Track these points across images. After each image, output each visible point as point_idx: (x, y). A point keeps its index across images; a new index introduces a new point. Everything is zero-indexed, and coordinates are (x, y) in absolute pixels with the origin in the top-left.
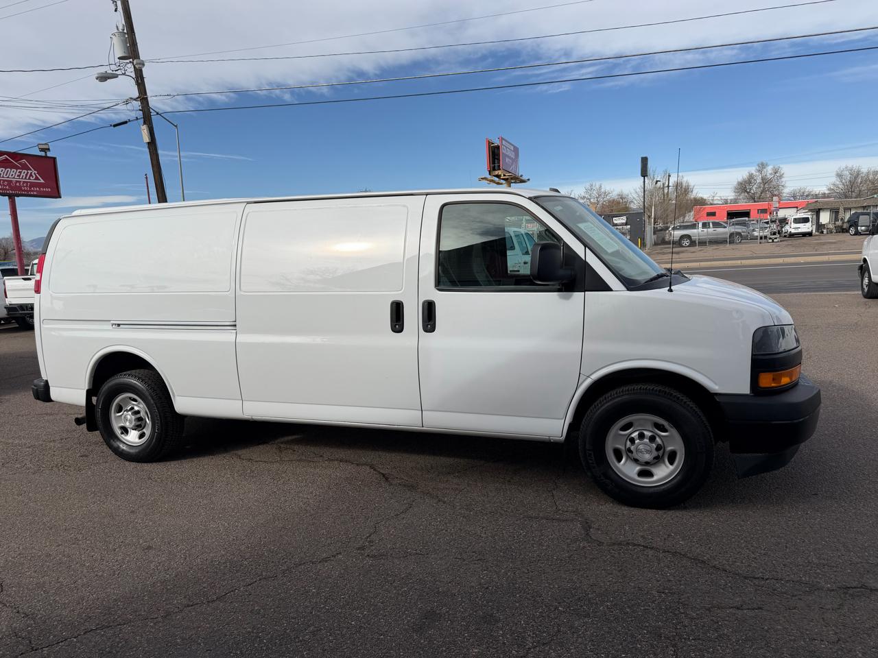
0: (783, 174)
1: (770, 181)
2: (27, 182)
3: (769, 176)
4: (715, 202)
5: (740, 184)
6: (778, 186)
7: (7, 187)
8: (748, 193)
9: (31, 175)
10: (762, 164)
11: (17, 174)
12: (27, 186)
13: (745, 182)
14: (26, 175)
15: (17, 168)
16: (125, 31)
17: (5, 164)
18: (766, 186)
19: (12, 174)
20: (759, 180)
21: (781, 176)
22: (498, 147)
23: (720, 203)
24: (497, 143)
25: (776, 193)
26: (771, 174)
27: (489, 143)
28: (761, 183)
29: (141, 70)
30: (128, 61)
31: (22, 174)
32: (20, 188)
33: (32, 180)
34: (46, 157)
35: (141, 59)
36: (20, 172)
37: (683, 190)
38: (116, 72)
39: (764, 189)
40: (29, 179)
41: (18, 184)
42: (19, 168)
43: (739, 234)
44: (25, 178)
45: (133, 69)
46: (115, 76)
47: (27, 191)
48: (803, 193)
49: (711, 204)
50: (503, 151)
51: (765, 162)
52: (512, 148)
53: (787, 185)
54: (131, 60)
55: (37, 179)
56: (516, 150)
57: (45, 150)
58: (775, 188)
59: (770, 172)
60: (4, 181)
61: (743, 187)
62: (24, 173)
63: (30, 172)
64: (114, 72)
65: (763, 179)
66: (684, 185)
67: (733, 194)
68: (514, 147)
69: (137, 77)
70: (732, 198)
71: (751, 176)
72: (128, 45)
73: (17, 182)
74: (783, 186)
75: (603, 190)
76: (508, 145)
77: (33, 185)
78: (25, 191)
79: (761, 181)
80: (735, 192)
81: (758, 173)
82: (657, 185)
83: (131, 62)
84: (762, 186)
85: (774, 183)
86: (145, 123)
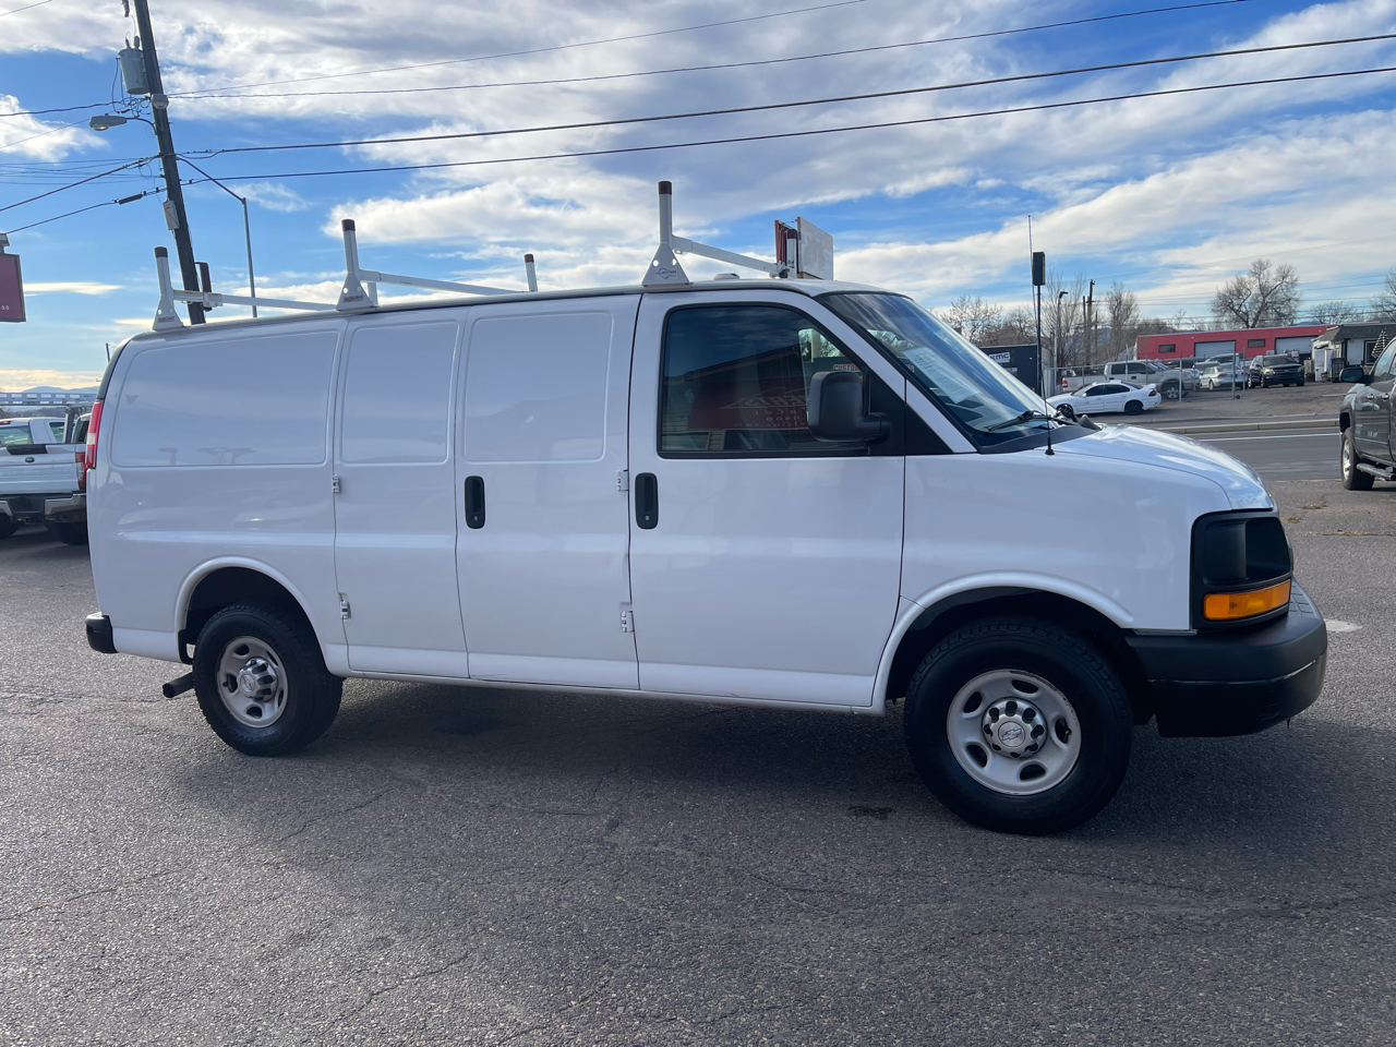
0: (1298, 279)
1: (1273, 292)
3: (1272, 284)
4: (1183, 328)
5: (1222, 296)
6: (1288, 300)
8: (1236, 312)
10: (1260, 263)
13: (1231, 292)
16: (141, 48)
18: (1267, 300)
20: (1255, 290)
21: (1293, 284)
23: (1191, 328)
25: (1284, 311)
26: (1276, 280)
27: (781, 228)
28: (1257, 296)
29: (164, 111)
30: (143, 96)
34: (3, 254)
35: (166, 92)
37: (1121, 308)
38: (124, 115)
39: (1264, 303)
45: (151, 110)
46: (122, 121)
49: (1174, 331)
51: (1264, 260)
53: (1302, 298)
54: (148, 95)
58: (1282, 303)
59: (1274, 276)
61: (1227, 303)
64: (121, 115)
65: (1262, 288)
66: (1125, 297)
67: (1211, 314)
69: (158, 122)
70: (1212, 320)
71: (1241, 282)
72: (144, 70)
74: (1296, 300)
75: (983, 307)
79: (1258, 292)
80: (1213, 311)
81: (1253, 279)
82: (1062, 300)
83: (147, 98)
84: (1261, 298)
85: (1281, 295)
86: (169, 196)
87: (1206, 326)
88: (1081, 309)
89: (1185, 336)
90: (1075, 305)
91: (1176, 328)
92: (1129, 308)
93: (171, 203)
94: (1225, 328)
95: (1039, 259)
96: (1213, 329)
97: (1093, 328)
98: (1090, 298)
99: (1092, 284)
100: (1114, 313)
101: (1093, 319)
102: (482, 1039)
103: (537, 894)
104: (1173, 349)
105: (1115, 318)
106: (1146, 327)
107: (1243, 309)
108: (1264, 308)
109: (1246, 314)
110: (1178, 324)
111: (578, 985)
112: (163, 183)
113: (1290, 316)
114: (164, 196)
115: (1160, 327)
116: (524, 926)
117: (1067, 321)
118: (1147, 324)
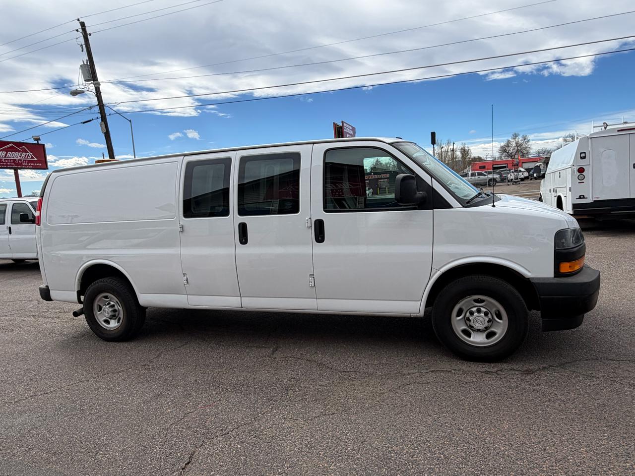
0: (529, 140)
1: (521, 145)
2: (26, 160)
3: (520, 142)
4: (488, 159)
5: (502, 147)
6: (526, 148)
7: (13, 164)
8: (507, 153)
9: (28, 156)
10: (515, 134)
11: (19, 155)
12: (26, 163)
13: (505, 146)
14: (25, 156)
15: (19, 151)
16: (89, 64)
17: (12, 149)
18: (519, 148)
19: (16, 156)
20: (514, 144)
21: (528, 141)
22: (341, 128)
23: (491, 159)
24: (340, 124)
25: (525, 152)
26: (521, 140)
27: (335, 125)
28: (515, 147)
29: (99, 88)
30: (90, 82)
31: (23, 155)
32: (21, 164)
33: (29, 159)
34: (38, 144)
35: (99, 81)
36: (21, 154)
37: (465, 152)
38: (84, 90)
39: (518, 149)
40: (27, 158)
41: (20, 162)
42: (20, 151)
43: (494, 180)
44: (25, 158)
45: (94, 87)
46: (83, 92)
47: (26, 166)
48: (545, 152)
49: (485, 161)
50: (345, 130)
51: (517, 133)
52: (351, 128)
53: (532, 147)
54: (92, 82)
55: (32, 158)
56: (353, 129)
57: (37, 140)
58: (524, 149)
60: (11, 160)
61: (504, 150)
62: (24, 154)
63: (27, 154)
64: (82, 90)
65: (516, 143)
66: (466, 148)
67: (498, 154)
68: (352, 127)
69: (97, 92)
70: (499, 156)
71: (509, 142)
72: (90, 72)
73: (19, 160)
74: (530, 148)
76: (348, 126)
77: (29, 161)
78: (24, 165)
79: (515, 145)
80: (499, 153)
81: (513, 140)
82: (442, 150)
83: (92, 83)
84: (516, 148)
85: (523, 146)
86: (102, 121)
87: (497, 158)
88: (450, 153)
89: (488, 162)
90: (448, 152)
91: (485, 159)
92: (468, 153)
93: (103, 123)
94: (504, 160)
95: (433, 134)
96: (499, 160)
97: (455, 160)
98: (453, 149)
99: (454, 143)
100: (462, 154)
101: (455, 156)
102: (226, 428)
103: (246, 376)
104: (484, 167)
105: (463, 156)
106: (475, 160)
107: (510, 152)
108: (518, 151)
109: (511, 153)
110: (486, 158)
111: (261, 409)
112: (99, 116)
113: (528, 153)
114: (100, 120)
115: (480, 159)
116: (241, 388)
117: (445, 158)
118: (475, 158)
